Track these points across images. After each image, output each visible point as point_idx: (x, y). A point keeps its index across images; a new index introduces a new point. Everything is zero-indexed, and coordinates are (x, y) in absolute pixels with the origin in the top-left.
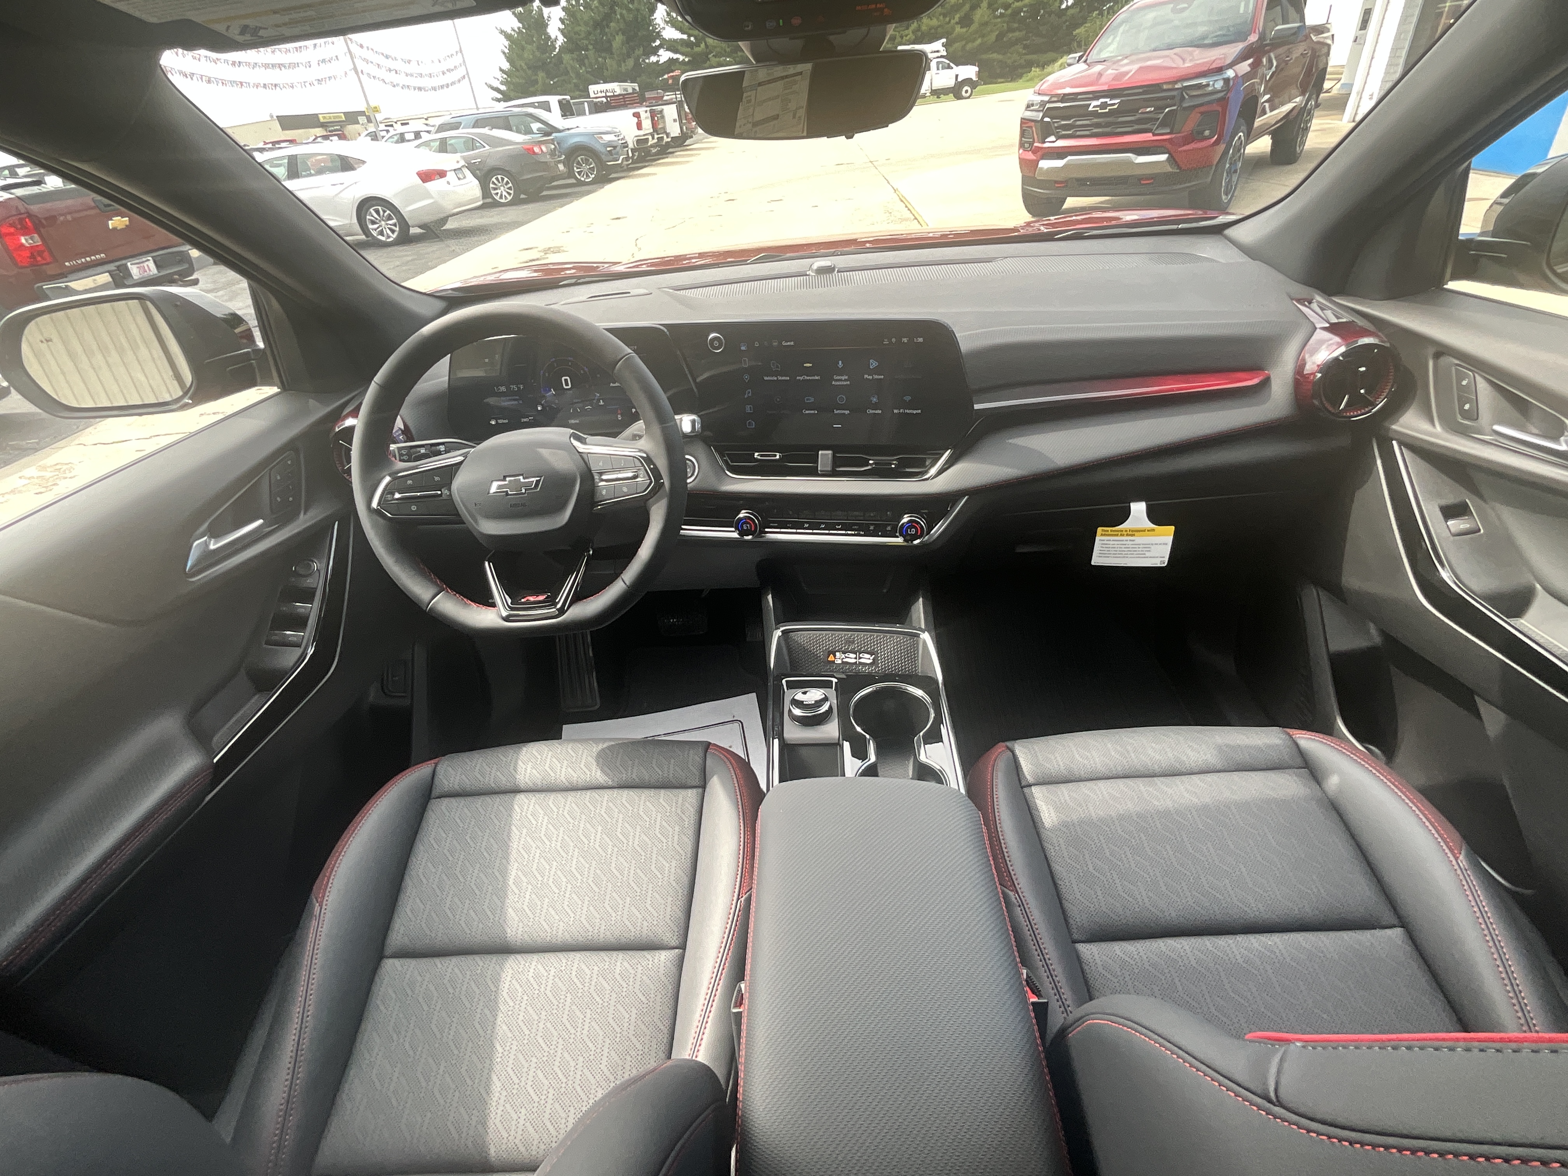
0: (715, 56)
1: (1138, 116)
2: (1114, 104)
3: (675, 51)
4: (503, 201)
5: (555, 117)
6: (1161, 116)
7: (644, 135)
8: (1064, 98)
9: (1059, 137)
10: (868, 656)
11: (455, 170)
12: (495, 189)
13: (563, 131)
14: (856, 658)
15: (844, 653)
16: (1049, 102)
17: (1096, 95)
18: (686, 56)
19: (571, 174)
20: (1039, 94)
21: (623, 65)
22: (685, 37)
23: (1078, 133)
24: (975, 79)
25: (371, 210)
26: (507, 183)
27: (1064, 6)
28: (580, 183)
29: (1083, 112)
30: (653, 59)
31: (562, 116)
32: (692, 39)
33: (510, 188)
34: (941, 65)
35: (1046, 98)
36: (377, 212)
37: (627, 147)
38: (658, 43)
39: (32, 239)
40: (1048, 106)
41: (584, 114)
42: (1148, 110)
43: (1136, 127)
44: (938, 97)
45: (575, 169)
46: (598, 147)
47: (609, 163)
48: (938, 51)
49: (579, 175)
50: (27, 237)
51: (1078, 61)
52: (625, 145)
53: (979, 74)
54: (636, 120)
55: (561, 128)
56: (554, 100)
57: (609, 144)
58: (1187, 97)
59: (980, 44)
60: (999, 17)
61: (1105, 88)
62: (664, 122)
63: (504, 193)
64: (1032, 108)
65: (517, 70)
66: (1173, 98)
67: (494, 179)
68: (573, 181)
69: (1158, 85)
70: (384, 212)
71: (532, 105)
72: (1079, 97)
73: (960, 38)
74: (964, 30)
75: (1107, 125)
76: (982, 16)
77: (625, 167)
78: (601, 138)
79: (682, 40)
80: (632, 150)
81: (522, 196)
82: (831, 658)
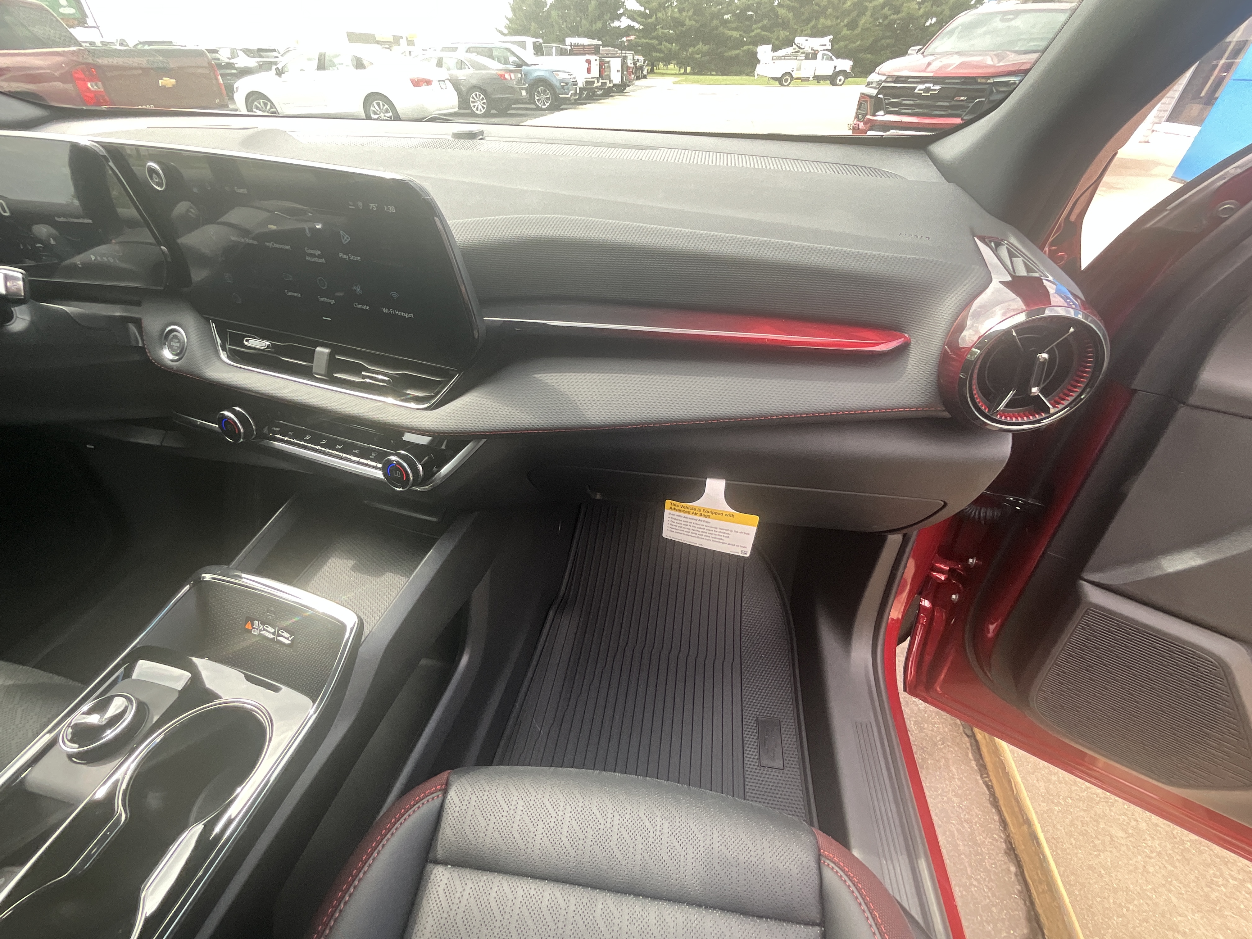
0: (662, 28)
1: (953, 103)
2: (935, 90)
3: (634, 20)
4: (478, 112)
5: (528, 55)
6: (971, 105)
7: (592, 78)
8: (898, 79)
9: (888, 112)
10: (286, 635)
11: (439, 81)
12: (474, 102)
13: (531, 65)
14: (274, 634)
15: (263, 624)
16: (885, 81)
17: (923, 80)
18: (641, 25)
19: (531, 100)
20: (879, 74)
21: (594, 25)
22: (642, 9)
23: (903, 111)
24: (849, 71)
25: (374, 103)
26: (483, 99)
27: (928, 24)
28: (538, 109)
29: (909, 93)
30: (616, 24)
31: (534, 54)
32: (648, 11)
33: (484, 103)
34: (825, 57)
35: (884, 78)
36: (379, 105)
37: (576, 85)
38: (621, 11)
39: (96, 85)
40: (883, 84)
41: (552, 55)
42: (962, 98)
43: (950, 112)
44: (818, 82)
45: (536, 96)
46: (555, 82)
47: (561, 96)
48: (825, 45)
49: (538, 102)
50: (93, 84)
51: (917, 52)
52: (575, 83)
53: (853, 68)
54: (587, 65)
55: (529, 63)
56: (529, 41)
57: (562, 81)
58: (995, 91)
59: (859, 45)
60: (877, 26)
61: (931, 75)
62: (610, 71)
63: (480, 107)
64: (871, 85)
65: (517, 19)
66: (983, 90)
67: (473, 95)
68: (534, 106)
69: (974, 77)
70: (384, 106)
71: (512, 42)
72: (910, 80)
73: (845, 38)
74: (849, 32)
75: (927, 107)
76: (865, 23)
77: (573, 101)
78: (558, 75)
79: (640, 11)
80: (580, 88)
81: (493, 111)
82: (248, 626)
